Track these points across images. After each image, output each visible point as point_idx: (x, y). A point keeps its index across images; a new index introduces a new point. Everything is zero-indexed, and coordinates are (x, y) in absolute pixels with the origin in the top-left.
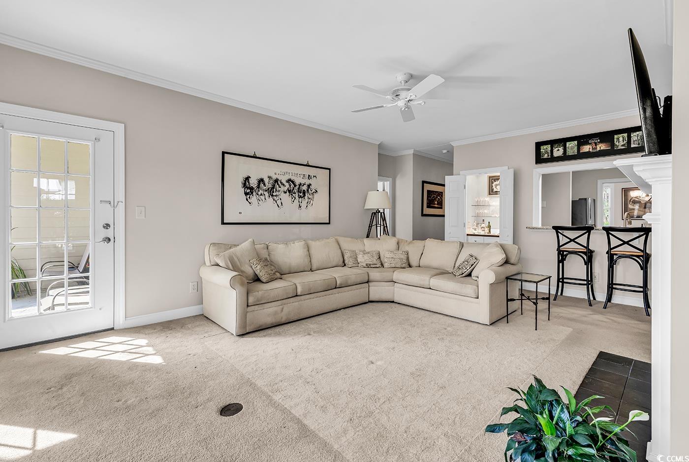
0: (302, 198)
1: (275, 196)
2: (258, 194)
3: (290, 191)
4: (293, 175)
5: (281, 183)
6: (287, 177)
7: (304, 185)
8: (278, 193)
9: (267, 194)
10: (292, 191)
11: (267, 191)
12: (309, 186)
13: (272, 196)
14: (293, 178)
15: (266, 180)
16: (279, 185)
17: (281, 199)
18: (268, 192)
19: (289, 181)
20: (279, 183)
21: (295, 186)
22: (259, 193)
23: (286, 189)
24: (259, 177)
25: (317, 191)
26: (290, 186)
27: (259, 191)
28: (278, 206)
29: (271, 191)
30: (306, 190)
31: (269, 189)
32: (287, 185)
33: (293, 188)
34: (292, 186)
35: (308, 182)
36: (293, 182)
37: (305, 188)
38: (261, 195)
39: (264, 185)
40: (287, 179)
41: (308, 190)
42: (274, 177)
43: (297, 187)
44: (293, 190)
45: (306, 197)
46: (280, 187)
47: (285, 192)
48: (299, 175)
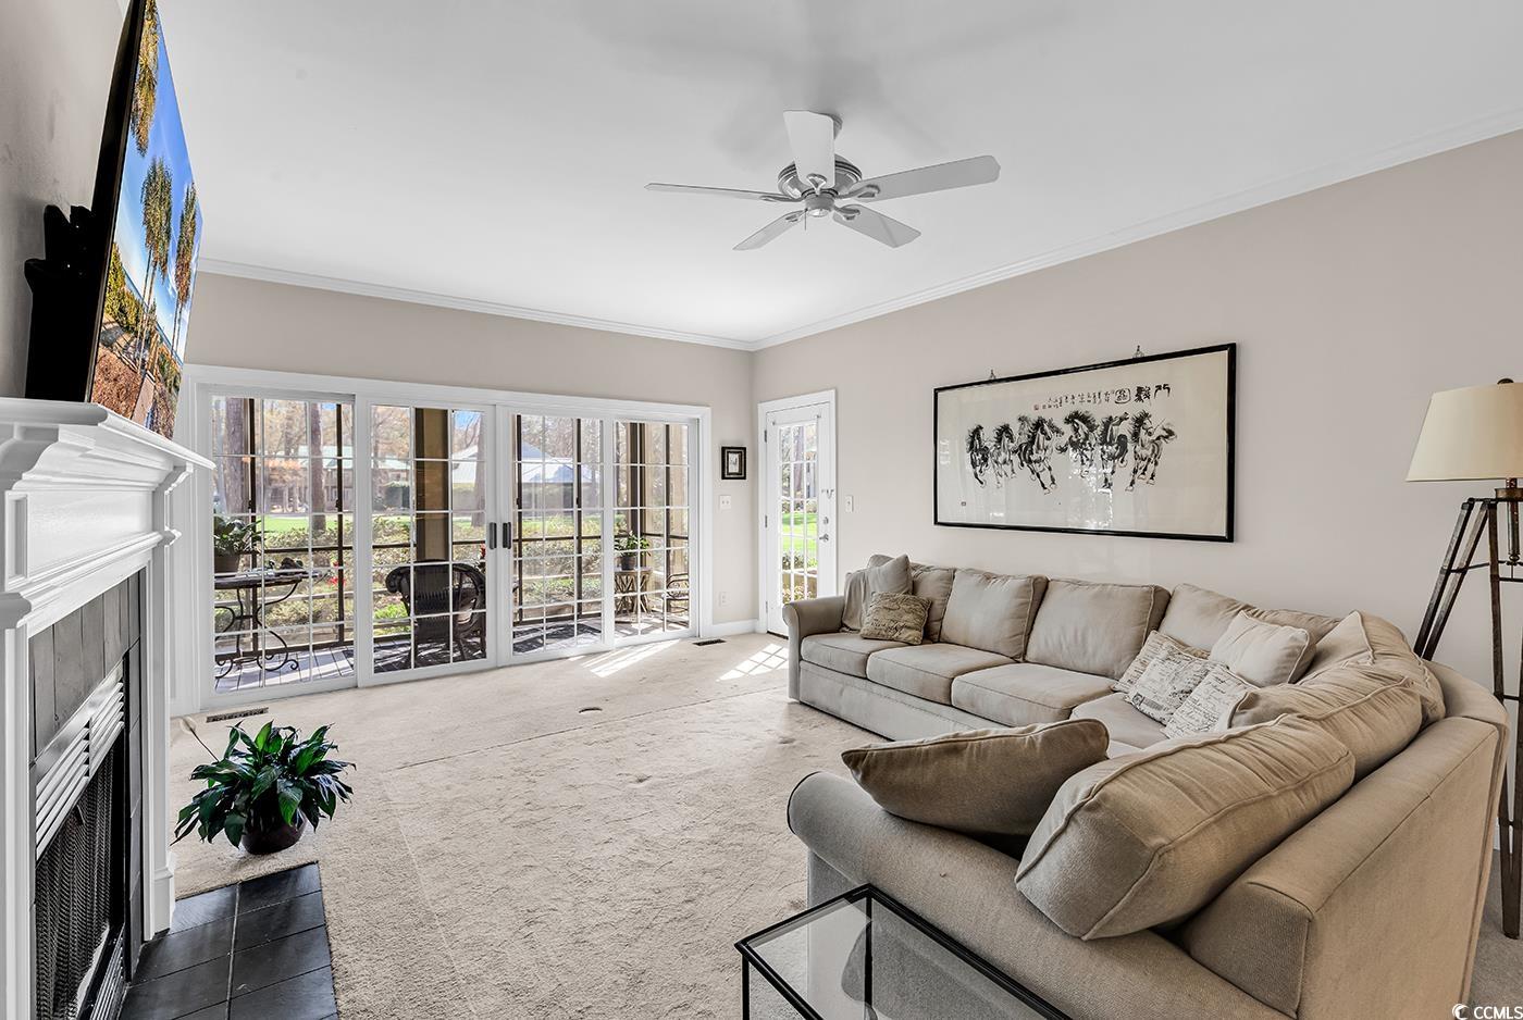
0: (1114, 458)
1: (1035, 462)
2: (996, 462)
3: (1075, 445)
4: (1086, 399)
5: (1051, 426)
6: (1067, 410)
7: (1121, 420)
8: (1042, 454)
9: (1015, 458)
10: (1084, 443)
11: (1016, 452)
12: (1140, 421)
13: (1030, 461)
14: (1082, 409)
15: (1015, 428)
16: (1045, 434)
17: (1050, 469)
18: (1019, 455)
19: (1071, 419)
20: (1046, 427)
21: (1092, 428)
22: (1000, 460)
23: (1064, 440)
24: (999, 424)
25: (1170, 433)
26: (1076, 430)
27: (999, 454)
28: (1043, 485)
29: (1026, 453)
30: (1129, 436)
31: (1021, 446)
32: (1068, 430)
33: (1087, 436)
34: (1083, 428)
35: (1134, 409)
36: (1085, 419)
37: (1125, 429)
38: (1005, 462)
39: (1011, 438)
40: (1067, 414)
41: (1136, 435)
42: (1034, 418)
43: (1098, 431)
44: (1087, 438)
45: (1129, 456)
46: (1049, 439)
47: (1063, 450)
48: (1101, 396)
